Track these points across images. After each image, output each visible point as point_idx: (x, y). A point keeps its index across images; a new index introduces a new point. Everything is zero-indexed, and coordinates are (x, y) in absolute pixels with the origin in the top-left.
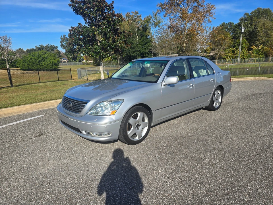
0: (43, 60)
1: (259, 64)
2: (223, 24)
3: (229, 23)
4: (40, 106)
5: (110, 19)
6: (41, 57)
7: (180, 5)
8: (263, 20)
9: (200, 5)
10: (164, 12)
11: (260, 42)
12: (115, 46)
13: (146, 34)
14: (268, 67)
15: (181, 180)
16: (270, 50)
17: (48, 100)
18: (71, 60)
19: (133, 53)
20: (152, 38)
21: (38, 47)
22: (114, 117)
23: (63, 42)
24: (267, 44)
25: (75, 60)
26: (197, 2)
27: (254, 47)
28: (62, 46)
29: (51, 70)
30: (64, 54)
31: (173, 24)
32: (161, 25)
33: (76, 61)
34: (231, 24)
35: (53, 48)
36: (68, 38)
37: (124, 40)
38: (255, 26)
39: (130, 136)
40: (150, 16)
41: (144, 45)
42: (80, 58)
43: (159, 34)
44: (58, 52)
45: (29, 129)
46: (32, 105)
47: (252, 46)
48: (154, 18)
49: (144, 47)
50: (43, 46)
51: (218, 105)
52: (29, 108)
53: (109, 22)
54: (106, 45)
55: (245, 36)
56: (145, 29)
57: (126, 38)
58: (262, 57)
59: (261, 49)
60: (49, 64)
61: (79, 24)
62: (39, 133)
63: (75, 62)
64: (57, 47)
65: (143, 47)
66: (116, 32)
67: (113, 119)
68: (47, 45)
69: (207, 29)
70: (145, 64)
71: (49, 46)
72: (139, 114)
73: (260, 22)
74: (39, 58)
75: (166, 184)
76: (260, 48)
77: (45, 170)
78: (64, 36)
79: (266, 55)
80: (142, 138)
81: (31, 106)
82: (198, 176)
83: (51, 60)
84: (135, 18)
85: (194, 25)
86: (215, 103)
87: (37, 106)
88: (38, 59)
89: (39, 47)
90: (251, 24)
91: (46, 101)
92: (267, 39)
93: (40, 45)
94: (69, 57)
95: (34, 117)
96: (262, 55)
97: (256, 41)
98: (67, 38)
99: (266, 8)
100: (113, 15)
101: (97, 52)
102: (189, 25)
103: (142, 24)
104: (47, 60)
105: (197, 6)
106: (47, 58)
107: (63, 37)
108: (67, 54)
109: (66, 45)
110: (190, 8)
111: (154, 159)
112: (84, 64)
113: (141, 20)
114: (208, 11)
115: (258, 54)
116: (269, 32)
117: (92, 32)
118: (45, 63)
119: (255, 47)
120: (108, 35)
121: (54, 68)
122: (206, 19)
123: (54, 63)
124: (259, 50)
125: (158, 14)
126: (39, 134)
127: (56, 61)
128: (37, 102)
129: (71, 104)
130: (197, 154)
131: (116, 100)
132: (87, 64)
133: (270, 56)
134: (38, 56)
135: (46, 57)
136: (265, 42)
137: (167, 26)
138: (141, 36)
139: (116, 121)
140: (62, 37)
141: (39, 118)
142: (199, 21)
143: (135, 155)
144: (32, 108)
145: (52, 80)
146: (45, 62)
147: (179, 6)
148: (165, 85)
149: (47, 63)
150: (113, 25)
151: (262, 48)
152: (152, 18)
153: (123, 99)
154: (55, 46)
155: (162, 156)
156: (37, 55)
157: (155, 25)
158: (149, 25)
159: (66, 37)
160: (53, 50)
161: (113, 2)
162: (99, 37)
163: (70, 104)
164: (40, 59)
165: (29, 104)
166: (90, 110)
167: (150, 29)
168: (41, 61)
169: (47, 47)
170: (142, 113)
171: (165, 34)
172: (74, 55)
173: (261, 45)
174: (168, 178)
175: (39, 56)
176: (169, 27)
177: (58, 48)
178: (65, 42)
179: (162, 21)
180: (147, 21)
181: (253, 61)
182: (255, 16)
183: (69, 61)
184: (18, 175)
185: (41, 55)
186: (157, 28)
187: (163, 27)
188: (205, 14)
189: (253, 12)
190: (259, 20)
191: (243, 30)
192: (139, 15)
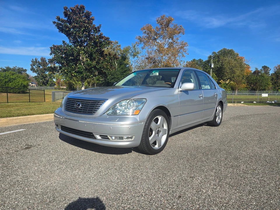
0: (10, 81)
2: (194, 60)
3: (199, 60)
4: (18, 121)
5: (97, 40)
6: (8, 77)
7: (157, 40)
8: (228, 59)
9: (175, 41)
10: (142, 45)
11: (227, 78)
12: (100, 67)
13: (125, 62)
14: (236, 99)
15: (231, 186)
16: (236, 85)
17: (28, 115)
18: (42, 85)
19: (112, 80)
20: (130, 66)
21: (4, 69)
22: (138, 118)
23: (34, 66)
24: (233, 79)
25: (45, 85)
26: (172, 39)
27: (222, 81)
28: (32, 69)
29: (19, 93)
30: (33, 78)
31: (151, 56)
32: (139, 56)
33: (46, 86)
34: (200, 60)
35: (21, 71)
36: (40, 61)
37: (110, 63)
38: (222, 63)
39: (151, 143)
40: (129, 47)
41: (123, 73)
42: (51, 83)
43: (139, 64)
44: (27, 76)
45: (10, 142)
46: (9, 118)
47: (220, 80)
48: (133, 49)
49: (123, 75)
50: (10, 68)
51: (219, 121)
52: (4, 123)
53: (95, 43)
54: (91, 65)
55: (213, 72)
56: (124, 58)
57: (111, 60)
58: (230, 90)
59: (228, 84)
60: (17, 85)
61: (64, 42)
62: (26, 145)
63: (46, 87)
64: (25, 70)
65: (121, 75)
66: (102, 53)
67: (137, 120)
68: (14, 67)
69: (181, 63)
70: (153, 73)
71: (17, 68)
72: (160, 118)
73: (225, 60)
74: (5, 79)
75: (217, 190)
76: (227, 82)
77: (52, 183)
78: (36, 59)
79: (233, 89)
80: (161, 147)
81: (7, 120)
82: (246, 181)
83: (20, 81)
84: (114, 47)
85: (170, 58)
86: (217, 118)
87: (14, 120)
88: (4, 80)
89: (5, 68)
90: (218, 61)
91: (25, 115)
92: (233, 75)
93: (7, 66)
94: (39, 82)
95: (12, 130)
96: (229, 88)
97: (223, 76)
98: (39, 62)
99: (230, 49)
100: (101, 37)
101: (81, 71)
102: (166, 58)
103: (122, 54)
104: (15, 81)
105: (172, 42)
106: (15, 79)
107: (34, 60)
108: (37, 78)
109: (37, 69)
110: (166, 43)
111: (186, 167)
112: (56, 89)
113: (120, 50)
114: (181, 48)
115: (226, 88)
116: (234, 69)
117: (77, 51)
118: (12, 85)
119: (223, 81)
120: (94, 55)
121: (23, 90)
122: (180, 54)
123: (23, 85)
124: (227, 84)
125: (136, 46)
126: (27, 146)
127: (25, 83)
128: (14, 116)
129: (80, 105)
130: (228, 161)
131: (139, 99)
132: (60, 89)
133: (236, 89)
134: (5, 76)
135: (14, 78)
136: (231, 77)
137: (145, 57)
138: (120, 64)
139: (141, 122)
140: (33, 60)
141: (20, 132)
142: (174, 55)
143: (161, 164)
144: (8, 122)
145: (21, 101)
146: (12, 84)
147: (156, 40)
148: (181, 91)
149: (14, 84)
150: (100, 47)
151: (229, 83)
152: (131, 49)
153: (146, 99)
154: (24, 69)
155: (192, 164)
156: (3, 75)
157: (134, 56)
158: (129, 55)
159: (37, 60)
160: (21, 73)
161: (100, 25)
162: (83, 58)
163: (79, 105)
164: (7, 80)
165: (4, 117)
166: (108, 110)
167: (129, 58)
168: (8, 82)
169: (14, 70)
170: (163, 117)
171: (144, 64)
172: (45, 79)
173: (228, 80)
174: (215, 185)
175: (6, 77)
176: (147, 58)
177: (27, 72)
178: (36, 65)
179: (141, 53)
180: (127, 50)
182: (221, 55)
183: (39, 84)
184: (13, 190)
185: (8, 76)
186: (136, 57)
187: (141, 58)
188: (179, 50)
189: (220, 51)
190: (225, 58)
191: (213, 66)
192: (119, 45)
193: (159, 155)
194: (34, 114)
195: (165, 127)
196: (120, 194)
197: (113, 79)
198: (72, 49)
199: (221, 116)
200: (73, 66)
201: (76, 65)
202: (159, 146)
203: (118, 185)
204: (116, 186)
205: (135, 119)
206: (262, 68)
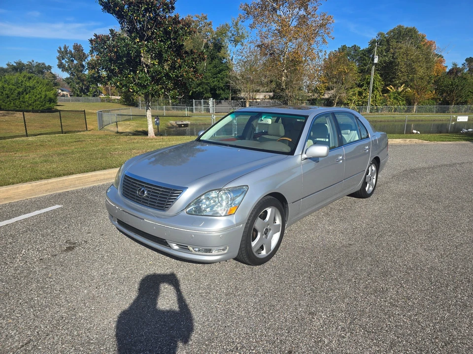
0: (26, 91)
1: (398, 116)
2: (344, 48)
3: (352, 47)
4: (49, 187)
5: (170, 28)
6: (22, 85)
7: (278, 11)
8: (405, 45)
9: (310, 13)
10: (251, 21)
11: (401, 81)
12: (177, 76)
13: (220, 55)
14: (413, 121)
15: (367, 331)
16: (415, 94)
17: (64, 175)
18: (79, 93)
19: (197, 87)
20: (229, 62)
21: (13, 65)
22: (234, 219)
23: (63, 59)
24: (411, 84)
25: (85, 93)
26: (306, 10)
27: (391, 88)
28: (61, 66)
29: (43, 111)
30: (64, 80)
31: (266, 41)
32: (245, 41)
33: (87, 95)
34: (355, 48)
35: (42, 69)
36: (73, 51)
37: (192, 67)
38: (394, 54)
39: (254, 250)
40: (227, 25)
41: (216, 74)
42: (94, 90)
43: (244, 58)
44: (53, 77)
45: (43, 236)
46: (34, 184)
47: (388, 85)
48: (234, 29)
49: (216, 77)
50: (23, 64)
51: (371, 189)
52: (28, 191)
53: (166, 32)
54: (161, 73)
55: (378, 70)
56: (218, 47)
57: (195, 62)
58: (403, 105)
59: (401, 92)
60: (39, 98)
61: (112, 31)
62: (66, 242)
63: (86, 97)
64: (49, 68)
65: (214, 78)
66: (179, 50)
67: (233, 223)
68: (30, 63)
69: (320, 54)
70: (262, 119)
71: (35, 64)
72: (269, 210)
73: (400, 48)
74: (18, 88)
75: (344, 340)
76: (400, 90)
77: (110, 322)
78: (65, 48)
79: (410, 102)
80: (271, 253)
81: (32, 186)
82: (390, 322)
83: (42, 91)
84: (201, 26)
85: (300, 46)
86: (368, 185)
87: (42, 186)
88: (15, 90)
89: (15, 64)
90: (387, 51)
91: (60, 176)
92: (411, 76)
93: (17, 61)
94: (74, 88)
95: (43, 208)
96: (402, 101)
97: (394, 78)
98: (70, 51)
100: (176, 21)
102: (292, 46)
103: (214, 39)
104: (35, 91)
105: (305, 16)
106: (33, 88)
107: (63, 50)
108: (70, 82)
109: (69, 65)
110: (293, 17)
111: (305, 293)
112: (102, 101)
113: (212, 32)
114: (322, 26)
115: (397, 99)
116: (415, 65)
117: (135, 48)
118: (30, 98)
119: (393, 88)
120: (165, 55)
121: (48, 107)
122: (318, 39)
123: (47, 98)
124: (399, 94)
125: (240, 23)
126: (68, 245)
127: (51, 94)
128: (41, 179)
129: (145, 193)
130: (372, 279)
132: (109, 101)
133: (414, 103)
134: (17, 83)
135: (31, 85)
136: (408, 80)
137: (256, 45)
138: (213, 58)
139: (238, 224)
140: (60, 48)
141: (54, 211)
142: (308, 39)
143: (269, 286)
144: (33, 190)
145: (48, 130)
146: (30, 96)
147: (276, 12)
148: (306, 159)
149: (33, 97)
150: (174, 39)
151: (403, 91)
152: (230, 29)
153: (247, 186)
154: (47, 65)
155: (315, 286)
156: (13, 82)
157: (236, 42)
158: (226, 40)
159: (68, 50)
160: (42, 73)
162: (146, 59)
163: (143, 192)
164: (20, 90)
165: (26, 181)
167: (227, 47)
168: (23, 94)
169: (30, 67)
170: (274, 209)
171: (253, 58)
172: (83, 84)
173: (403, 86)
174: (343, 329)
175: (19, 84)
176: (258, 46)
177: (52, 70)
178: (67, 58)
179: (247, 36)
180: (222, 32)
181: (389, 110)
182: (393, 37)
183: (74, 94)
184: (57, 335)
185: (22, 82)
186: (239, 46)
187: (248, 46)
188: (317, 30)
189: (391, 32)
190: (400, 45)
191: (376, 61)
192: (208, 21)
193: (267, 265)
194: (72, 174)
195: (278, 221)
196: (206, 345)
197: (199, 85)
198: (127, 45)
199: (374, 181)
200: (129, 76)
201: (135, 72)
202: (267, 253)
203: (204, 326)
204: (200, 330)
205: (230, 221)
206: (465, 62)
